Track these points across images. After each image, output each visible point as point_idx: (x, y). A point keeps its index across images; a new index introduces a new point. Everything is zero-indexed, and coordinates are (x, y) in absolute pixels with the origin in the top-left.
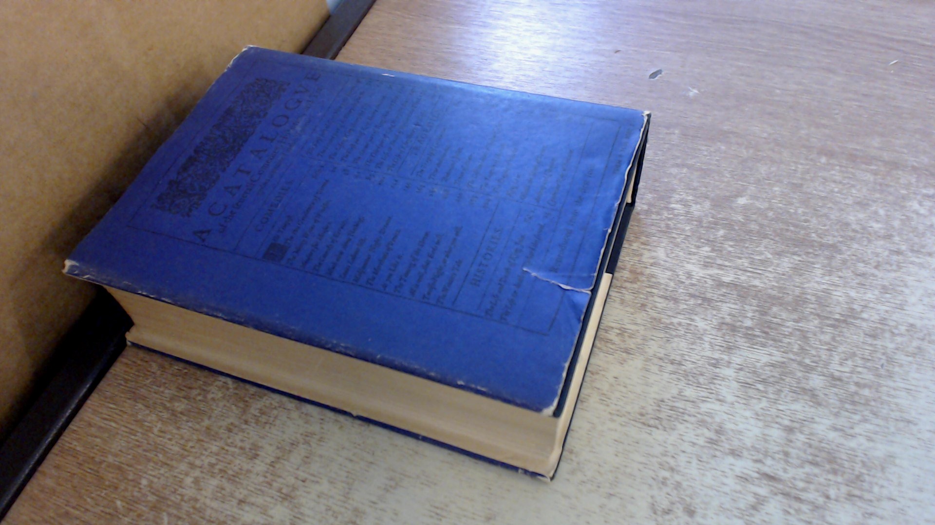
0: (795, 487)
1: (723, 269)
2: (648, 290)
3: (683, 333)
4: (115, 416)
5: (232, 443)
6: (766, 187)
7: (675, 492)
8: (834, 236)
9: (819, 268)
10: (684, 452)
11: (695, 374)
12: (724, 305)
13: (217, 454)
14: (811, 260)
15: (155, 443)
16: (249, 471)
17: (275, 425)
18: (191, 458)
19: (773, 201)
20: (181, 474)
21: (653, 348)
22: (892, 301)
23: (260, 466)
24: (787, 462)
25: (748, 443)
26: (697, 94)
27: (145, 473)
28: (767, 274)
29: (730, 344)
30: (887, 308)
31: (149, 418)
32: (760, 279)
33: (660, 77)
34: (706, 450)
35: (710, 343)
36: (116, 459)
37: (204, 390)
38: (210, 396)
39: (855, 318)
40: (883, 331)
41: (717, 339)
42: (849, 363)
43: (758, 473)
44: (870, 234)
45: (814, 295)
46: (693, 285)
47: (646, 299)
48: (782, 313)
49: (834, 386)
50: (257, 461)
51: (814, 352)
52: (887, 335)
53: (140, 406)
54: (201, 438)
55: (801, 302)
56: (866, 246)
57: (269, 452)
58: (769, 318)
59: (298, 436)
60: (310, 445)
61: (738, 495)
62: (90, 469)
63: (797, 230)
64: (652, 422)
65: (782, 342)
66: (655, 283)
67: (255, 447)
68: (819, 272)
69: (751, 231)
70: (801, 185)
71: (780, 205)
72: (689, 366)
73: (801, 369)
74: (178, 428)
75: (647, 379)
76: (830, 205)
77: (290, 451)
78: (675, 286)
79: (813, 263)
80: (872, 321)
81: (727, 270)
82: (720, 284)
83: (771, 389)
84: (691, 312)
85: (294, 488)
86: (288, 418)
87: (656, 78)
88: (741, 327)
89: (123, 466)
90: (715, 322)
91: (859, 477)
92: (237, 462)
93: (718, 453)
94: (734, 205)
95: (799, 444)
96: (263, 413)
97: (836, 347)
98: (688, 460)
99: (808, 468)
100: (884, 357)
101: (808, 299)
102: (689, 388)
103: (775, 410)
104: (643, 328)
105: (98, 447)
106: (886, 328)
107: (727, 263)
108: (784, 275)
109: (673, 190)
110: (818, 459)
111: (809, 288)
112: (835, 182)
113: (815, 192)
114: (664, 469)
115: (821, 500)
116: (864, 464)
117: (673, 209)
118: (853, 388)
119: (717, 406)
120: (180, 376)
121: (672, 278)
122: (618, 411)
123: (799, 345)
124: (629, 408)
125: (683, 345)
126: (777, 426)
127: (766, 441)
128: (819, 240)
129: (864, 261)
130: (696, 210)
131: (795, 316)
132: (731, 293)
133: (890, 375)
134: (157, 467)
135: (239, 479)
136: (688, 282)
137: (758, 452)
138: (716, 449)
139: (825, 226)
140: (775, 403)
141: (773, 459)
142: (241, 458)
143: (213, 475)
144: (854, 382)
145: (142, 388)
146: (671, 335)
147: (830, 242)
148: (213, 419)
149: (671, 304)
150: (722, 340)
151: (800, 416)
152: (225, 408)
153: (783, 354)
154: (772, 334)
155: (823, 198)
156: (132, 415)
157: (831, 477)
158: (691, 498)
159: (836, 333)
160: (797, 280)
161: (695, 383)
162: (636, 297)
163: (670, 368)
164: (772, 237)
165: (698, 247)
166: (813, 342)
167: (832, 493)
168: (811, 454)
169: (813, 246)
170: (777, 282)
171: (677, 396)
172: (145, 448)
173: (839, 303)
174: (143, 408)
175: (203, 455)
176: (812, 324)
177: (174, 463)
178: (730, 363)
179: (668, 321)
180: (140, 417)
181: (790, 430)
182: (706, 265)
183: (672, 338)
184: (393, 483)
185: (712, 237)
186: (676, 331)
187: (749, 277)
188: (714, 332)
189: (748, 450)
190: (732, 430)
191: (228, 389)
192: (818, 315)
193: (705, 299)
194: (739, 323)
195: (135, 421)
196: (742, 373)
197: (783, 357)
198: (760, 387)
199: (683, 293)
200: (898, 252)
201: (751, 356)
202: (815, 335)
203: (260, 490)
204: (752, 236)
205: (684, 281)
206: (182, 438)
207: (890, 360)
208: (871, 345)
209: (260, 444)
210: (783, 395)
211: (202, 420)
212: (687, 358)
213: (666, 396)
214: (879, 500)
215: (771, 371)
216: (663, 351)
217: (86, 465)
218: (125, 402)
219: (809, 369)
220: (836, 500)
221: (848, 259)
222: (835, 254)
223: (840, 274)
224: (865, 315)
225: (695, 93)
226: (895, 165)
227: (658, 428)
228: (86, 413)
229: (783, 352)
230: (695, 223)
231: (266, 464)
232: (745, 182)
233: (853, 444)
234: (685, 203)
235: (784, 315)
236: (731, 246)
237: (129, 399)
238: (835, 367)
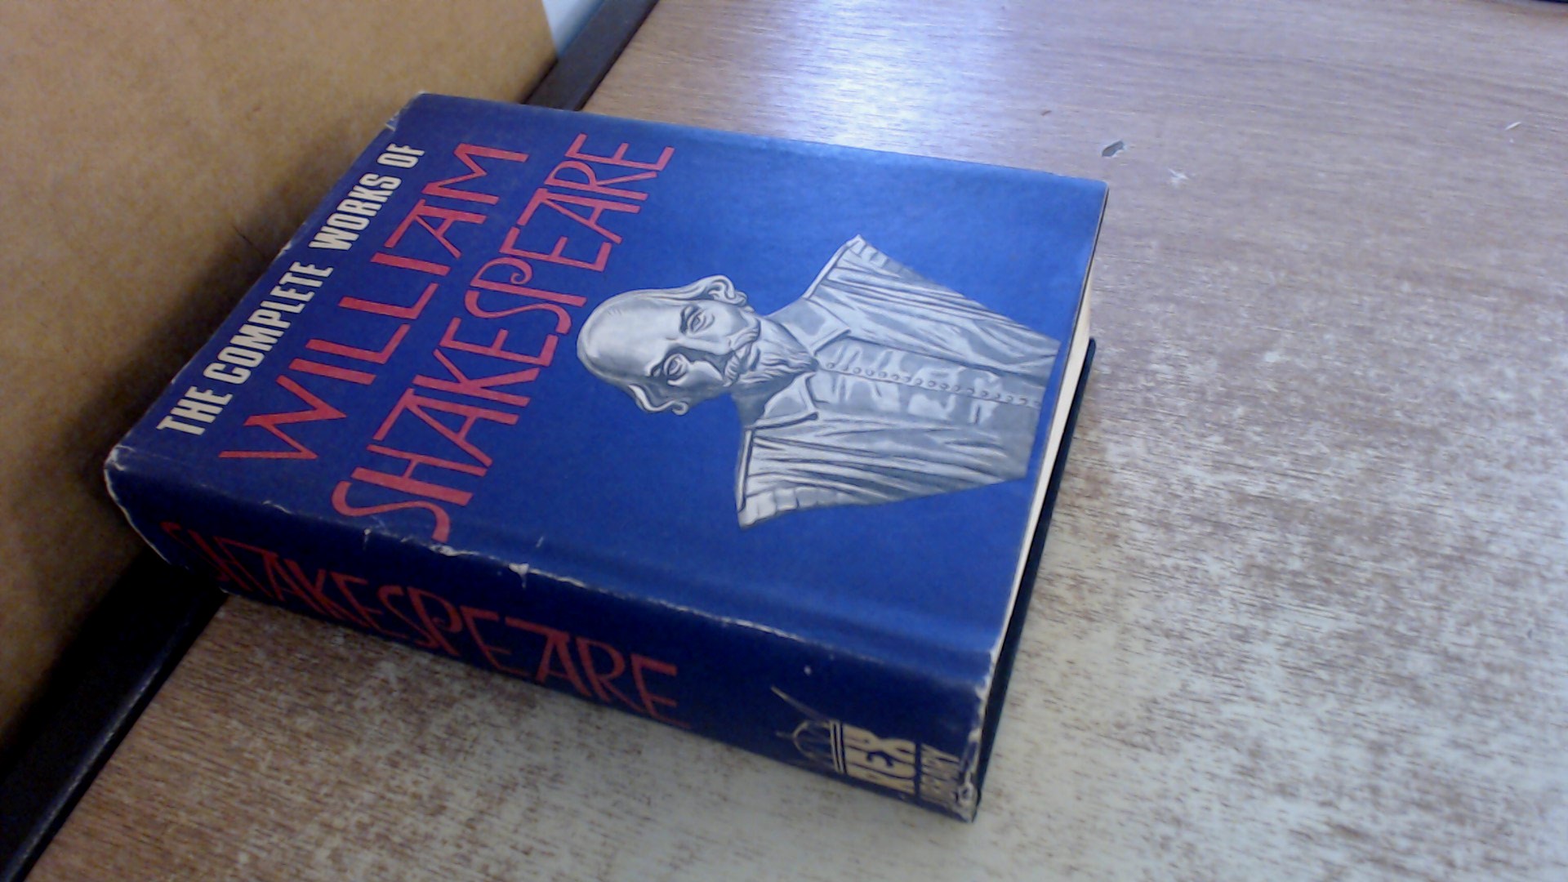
0: (1393, 849)
1: (1246, 473)
2: (1120, 510)
3: (1184, 583)
4: (191, 742)
5: (399, 787)
6: (1311, 333)
7: (1185, 861)
8: (1434, 415)
9: (1409, 469)
10: (1196, 790)
11: (1207, 653)
12: (1253, 534)
13: (371, 807)
14: (1397, 455)
15: (262, 789)
16: (428, 837)
17: (473, 754)
18: (326, 816)
19: (1326, 357)
20: (307, 842)
21: (1134, 610)
22: (1537, 522)
23: (448, 827)
24: (1377, 804)
25: (1309, 772)
26: (1185, 180)
27: (245, 842)
28: (1323, 481)
29: (1267, 601)
30: (1533, 536)
31: (251, 746)
32: (1311, 489)
33: (1120, 153)
34: (1233, 786)
35: (1233, 600)
36: (192, 818)
37: (350, 695)
38: (358, 704)
39: (1480, 554)
40: (1526, 574)
41: (1243, 594)
42: (1474, 630)
43: (1328, 824)
44: (1493, 410)
45: (1405, 515)
46: (1195, 500)
47: (1118, 526)
48: (1352, 547)
49: (1452, 670)
50: (442, 819)
51: (1411, 613)
52: (1535, 581)
53: (235, 723)
54: (343, 778)
55: (1384, 528)
56: (1488, 430)
57: (463, 801)
58: (1330, 556)
59: (516, 773)
60: (536, 788)
61: (1295, 864)
62: (145, 835)
63: (1371, 405)
64: (1138, 739)
65: (1355, 597)
66: (1130, 497)
67: (438, 793)
68: (1411, 476)
69: (1291, 408)
70: (1371, 331)
71: (1338, 364)
72: (1197, 640)
73: (1392, 642)
74: (303, 763)
75: (1126, 665)
76: (1423, 363)
77: (501, 800)
78: (1165, 503)
79: (1399, 461)
80: (1508, 558)
81: (1253, 474)
82: (1243, 499)
83: (1341, 678)
84: (1195, 546)
85: (510, 866)
86: (497, 741)
87: (1115, 156)
88: (1283, 571)
89: (203, 829)
90: (1238, 563)
91: (1502, 828)
92: (408, 820)
93: (1256, 792)
94: (1258, 365)
95: (1396, 773)
96: (451, 732)
97: (1448, 603)
98: (1205, 804)
99: (1414, 815)
100: (1531, 620)
101: (1396, 522)
102: (1200, 678)
103: (1352, 715)
104: (1113, 575)
105: (161, 798)
106: (1532, 569)
107: (1252, 463)
108: (1351, 481)
109: (1154, 341)
110: (1431, 798)
111: (1396, 503)
112: (1427, 323)
113: (1394, 341)
114: (1164, 822)
115: (1439, 870)
116: (1509, 805)
117: (1155, 372)
118: (1482, 673)
119: (1250, 710)
120: (304, 670)
121: (1159, 489)
122: (1077, 720)
123: (1386, 601)
124: (1096, 714)
125: (1184, 603)
126: (1354, 741)
127: (1338, 768)
128: (1408, 421)
129: (1486, 457)
130: (1194, 373)
131: (1375, 551)
132: (1264, 513)
133: (1544, 651)
134: (266, 831)
135: (412, 850)
136: (1186, 496)
137: (1327, 788)
138: (1253, 785)
139: (1416, 397)
140: (1352, 702)
141: (1353, 799)
142: (414, 813)
143: (364, 844)
144: (1483, 663)
145: (238, 691)
146: (1163, 587)
147: (1428, 426)
148: (365, 745)
149: (1161, 534)
150: (1252, 595)
151: (1394, 724)
152: (385, 725)
153: (1360, 617)
154: (1337, 582)
155: (1407, 351)
156: (222, 740)
157: (1453, 828)
158: (1214, 872)
159: (1446, 579)
160: (1374, 488)
161: (1208, 668)
162: (1099, 523)
163: (1165, 643)
164: (1327, 417)
165: (1203, 436)
166: (1409, 596)
167: (1458, 855)
168: (1419, 790)
169: (1397, 432)
170: (1341, 494)
171: (1178, 692)
172: (244, 797)
173: (1448, 527)
174: (241, 727)
175: (345, 807)
176: (1404, 564)
177: (296, 825)
178: (1268, 633)
179: (1156, 563)
180: (235, 743)
181: (1378, 748)
182: (1218, 467)
183: (1166, 593)
184: (685, 855)
185: (1224, 419)
186: (1172, 580)
187: (1292, 485)
188: (1237, 581)
189: (1307, 784)
190: (1279, 751)
191: (390, 692)
192: (1415, 549)
193: (1218, 525)
194: (1280, 566)
195: (227, 751)
196: (1290, 651)
197: (1359, 623)
198: (1323, 674)
199: (1178, 514)
200: (1543, 441)
201: (1304, 621)
202: (1410, 582)
203: (448, 869)
204: (1293, 417)
205: (1179, 493)
206: (309, 777)
207: (1542, 624)
208: (1508, 599)
209: (448, 789)
210: (1362, 689)
211: (345, 748)
212: (1192, 625)
213: (1161, 693)
214: (1537, 866)
215: (1340, 647)
216: (1150, 616)
217: (140, 829)
218: (207, 716)
219: (1404, 642)
220: (1467, 869)
221: (1460, 452)
222: (1436, 446)
223: (1447, 478)
224: (1493, 548)
225: (1182, 180)
226: (1527, 295)
227: (1148, 749)
228: (140, 739)
229: (1359, 614)
230: (1193, 395)
231: (460, 823)
232: (1275, 325)
233: (1487, 769)
234: (1176, 364)
235: (1356, 550)
236: (1257, 434)
237: (215, 711)
238: (1448, 638)
